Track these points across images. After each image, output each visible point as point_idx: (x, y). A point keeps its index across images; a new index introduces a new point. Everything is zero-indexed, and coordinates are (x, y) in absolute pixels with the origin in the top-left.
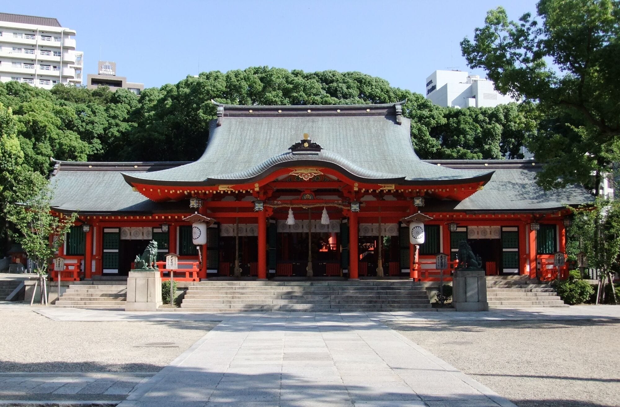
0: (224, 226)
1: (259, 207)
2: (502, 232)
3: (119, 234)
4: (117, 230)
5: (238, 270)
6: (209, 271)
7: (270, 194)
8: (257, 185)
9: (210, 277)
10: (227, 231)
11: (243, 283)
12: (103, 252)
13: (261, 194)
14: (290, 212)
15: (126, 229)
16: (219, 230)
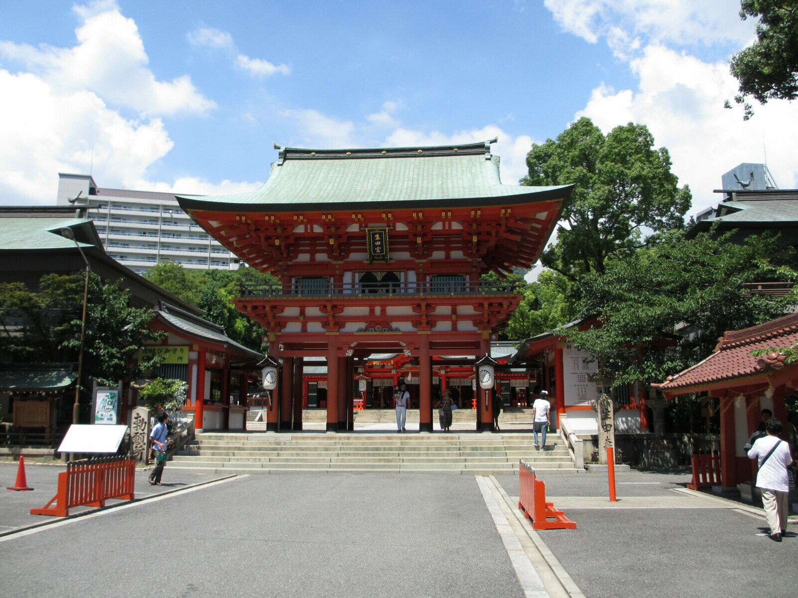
0: (375, 381)
1: (393, 372)
2: (530, 383)
3: (317, 385)
4: (316, 383)
5: (383, 404)
6: (367, 405)
7: (399, 365)
8: (392, 361)
9: (368, 408)
10: (376, 383)
11: (385, 410)
12: (308, 395)
13: (395, 365)
14: (410, 374)
15: (320, 382)
16: (372, 383)
